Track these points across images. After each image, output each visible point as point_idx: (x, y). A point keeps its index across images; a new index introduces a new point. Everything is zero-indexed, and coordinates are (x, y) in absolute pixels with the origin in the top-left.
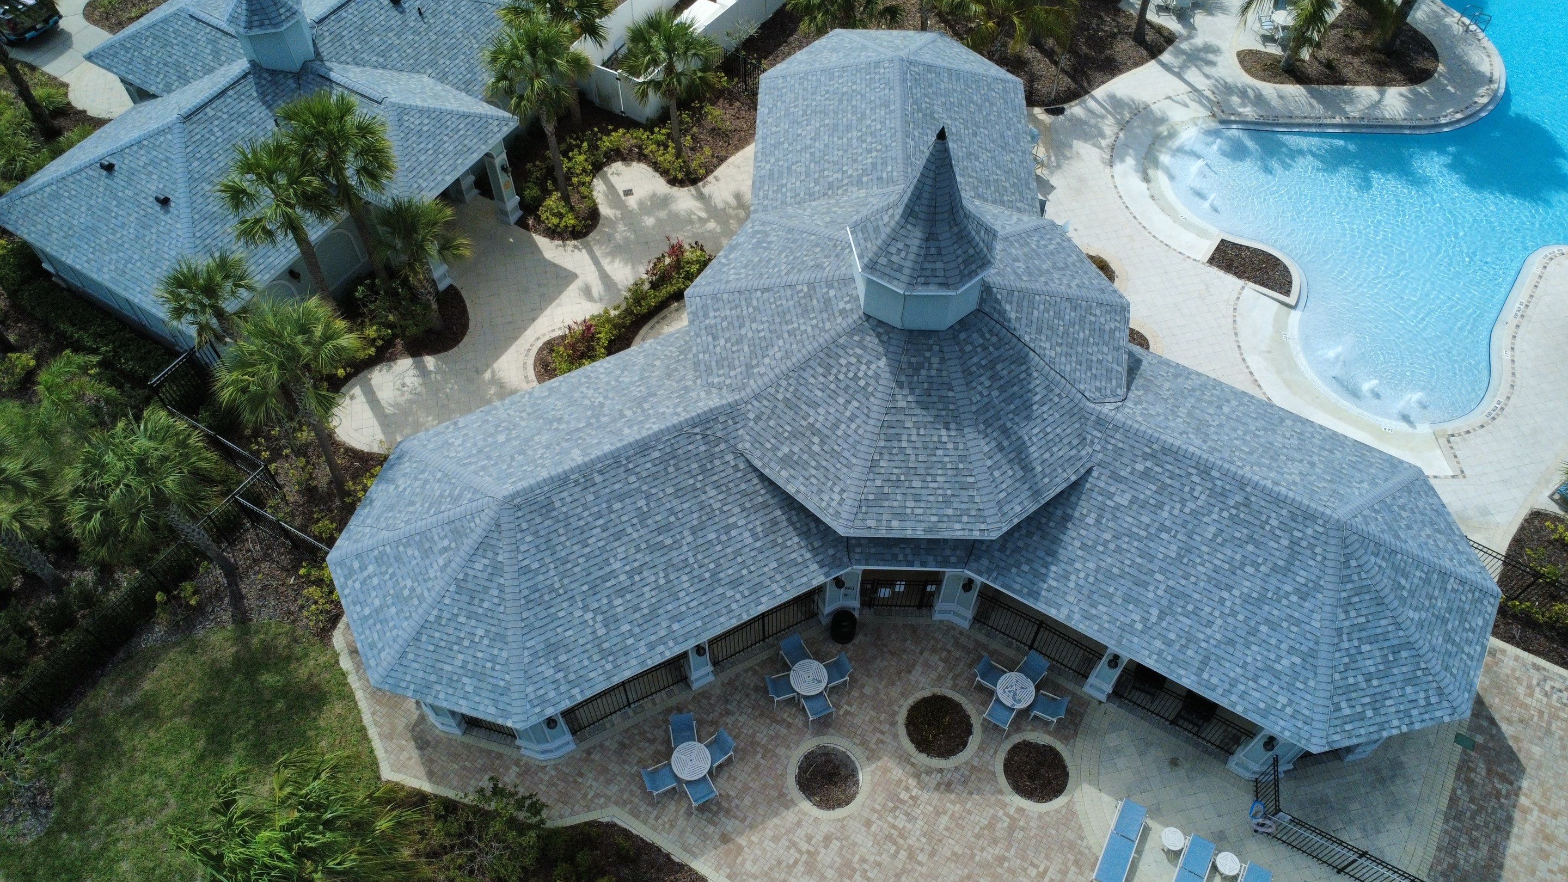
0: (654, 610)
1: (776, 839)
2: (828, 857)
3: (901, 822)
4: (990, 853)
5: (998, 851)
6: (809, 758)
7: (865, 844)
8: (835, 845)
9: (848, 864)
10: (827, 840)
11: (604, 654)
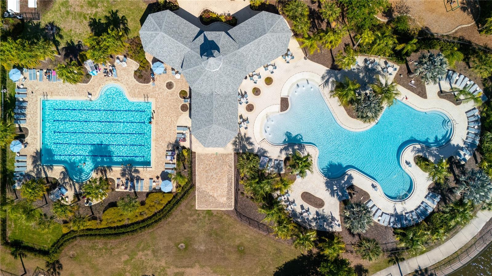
0: (164, 56)
1: (160, 83)
2: (161, 90)
3: (170, 96)
4: (172, 107)
5: (173, 108)
6: (171, 82)
7: (165, 93)
8: (163, 90)
9: (162, 93)
10: (163, 89)
11: (156, 54)
